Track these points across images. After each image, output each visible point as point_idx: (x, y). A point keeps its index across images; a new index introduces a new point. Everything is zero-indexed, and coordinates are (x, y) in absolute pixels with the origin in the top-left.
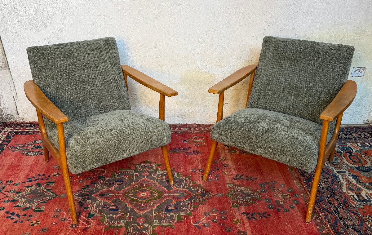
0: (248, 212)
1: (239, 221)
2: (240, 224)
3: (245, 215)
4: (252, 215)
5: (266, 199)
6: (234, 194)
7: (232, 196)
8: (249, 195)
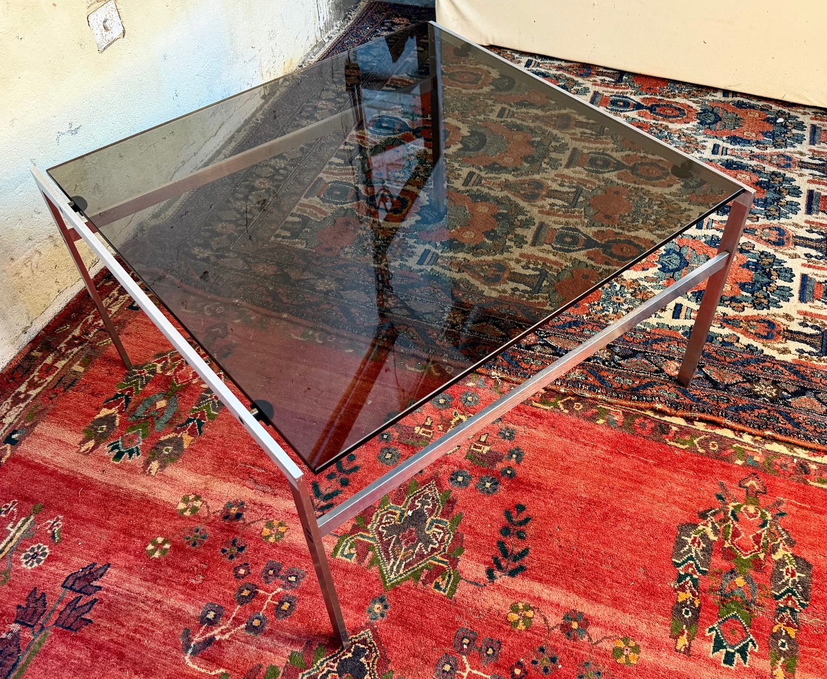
0: (487, 559)
1: (521, 607)
2: (532, 609)
3: (497, 573)
4: (505, 553)
5: (452, 479)
6: (396, 559)
7: (399, 567)
8: (418, 517)
